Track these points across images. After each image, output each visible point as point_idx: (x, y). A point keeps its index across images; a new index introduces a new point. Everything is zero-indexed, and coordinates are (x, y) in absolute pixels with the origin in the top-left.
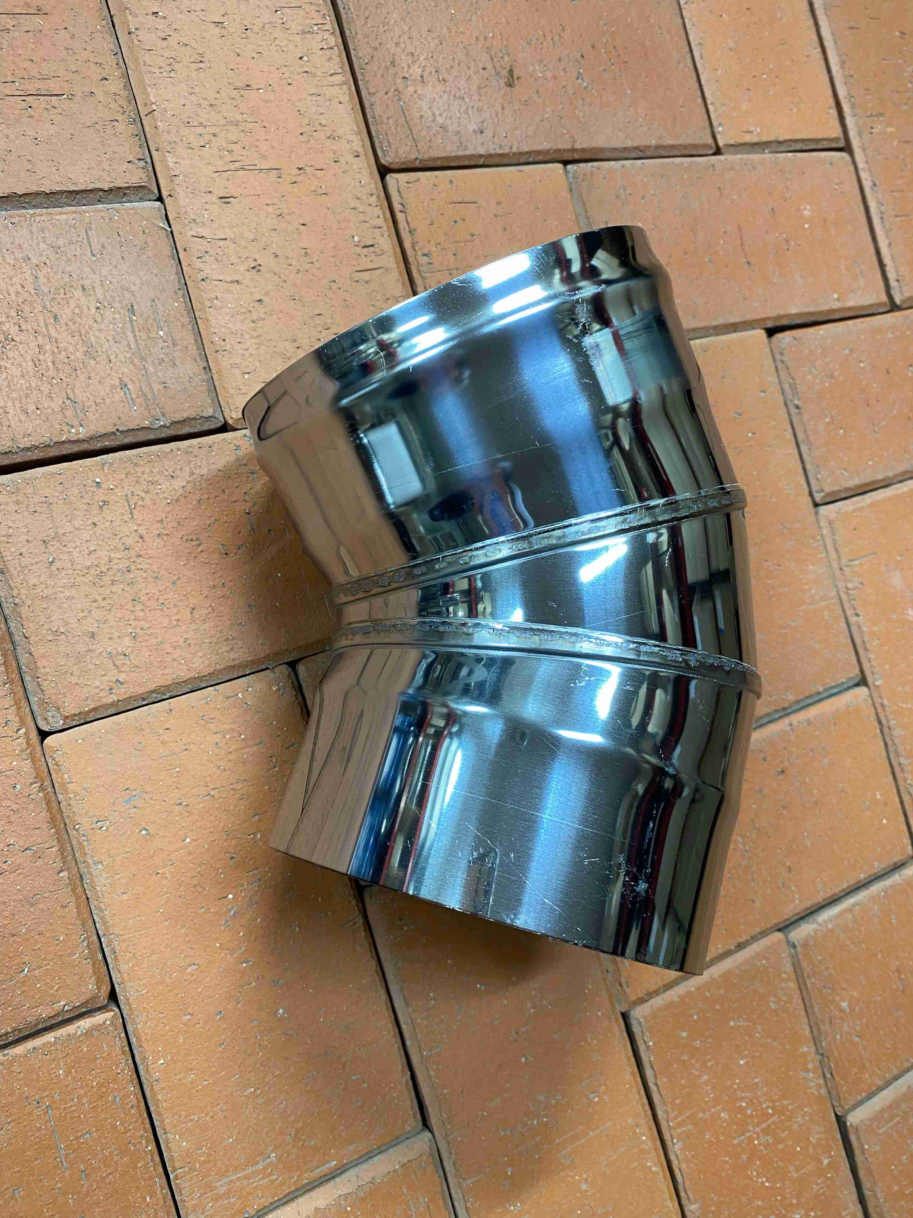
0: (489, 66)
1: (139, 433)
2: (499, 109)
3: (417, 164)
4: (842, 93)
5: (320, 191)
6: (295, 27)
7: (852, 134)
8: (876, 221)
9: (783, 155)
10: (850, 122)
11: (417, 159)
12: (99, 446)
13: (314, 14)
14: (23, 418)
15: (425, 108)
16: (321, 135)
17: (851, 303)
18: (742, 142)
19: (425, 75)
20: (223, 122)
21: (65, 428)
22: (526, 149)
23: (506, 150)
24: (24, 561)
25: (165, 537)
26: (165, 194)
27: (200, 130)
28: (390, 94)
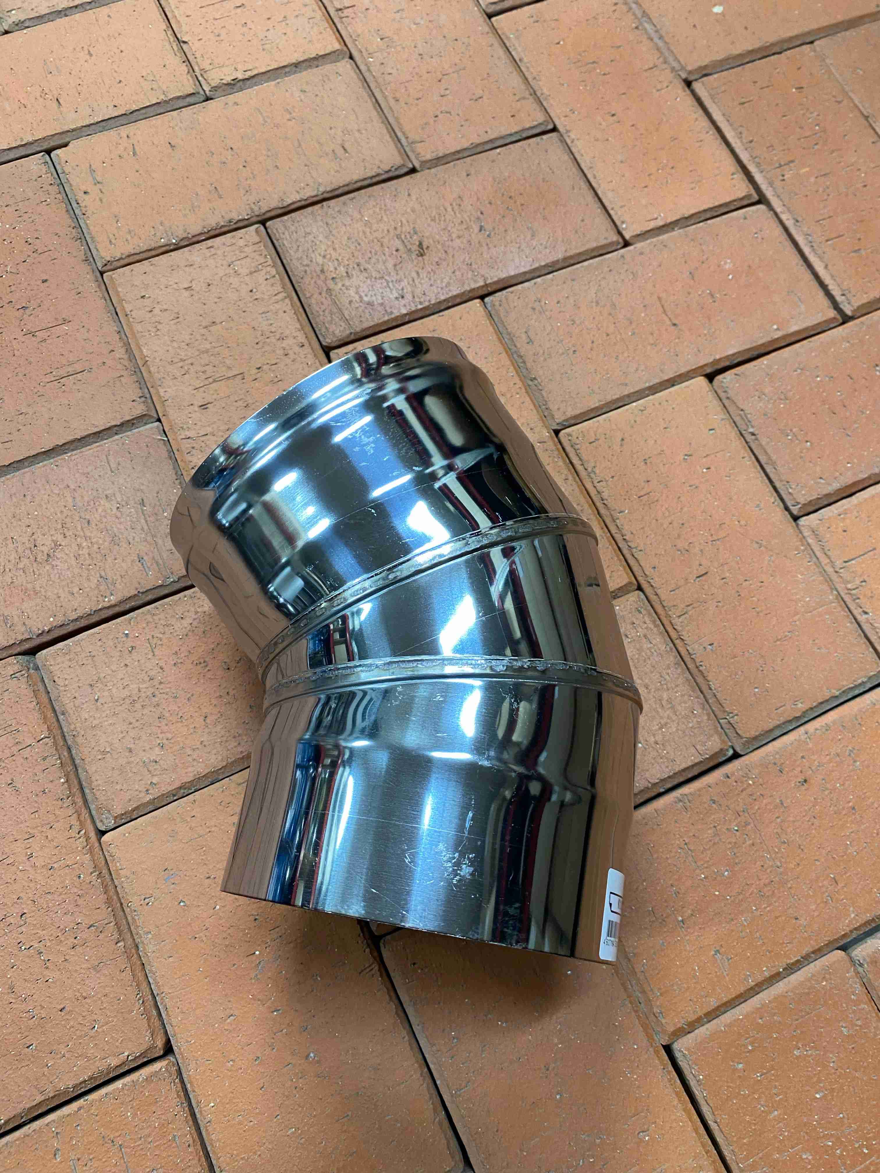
0: (401, 247)
1: (156, 591)
2: (414, 275)
3: (352, 337)
4: (744, 157)
5: (276, 380)
6: (244, 271)
7: (764, 187)
8: (807, 250)
9: (694, 226)
10: (758, 178)
11: (351, 333)
12: (127, 606)
13: (257, 257)
14: (70, 598)
15: (353, 294)
16: (273, 340)
17: (794, 328)
18: (649, 228)
19: (349, 271)
20: (197, 353)
21: (100, 599)
22: (443, 298)
23: (427, 304)
24: (77, 702)
25: (179, 665)
26: (160, 415)
27: (180, 364)
28: (324, 294)
